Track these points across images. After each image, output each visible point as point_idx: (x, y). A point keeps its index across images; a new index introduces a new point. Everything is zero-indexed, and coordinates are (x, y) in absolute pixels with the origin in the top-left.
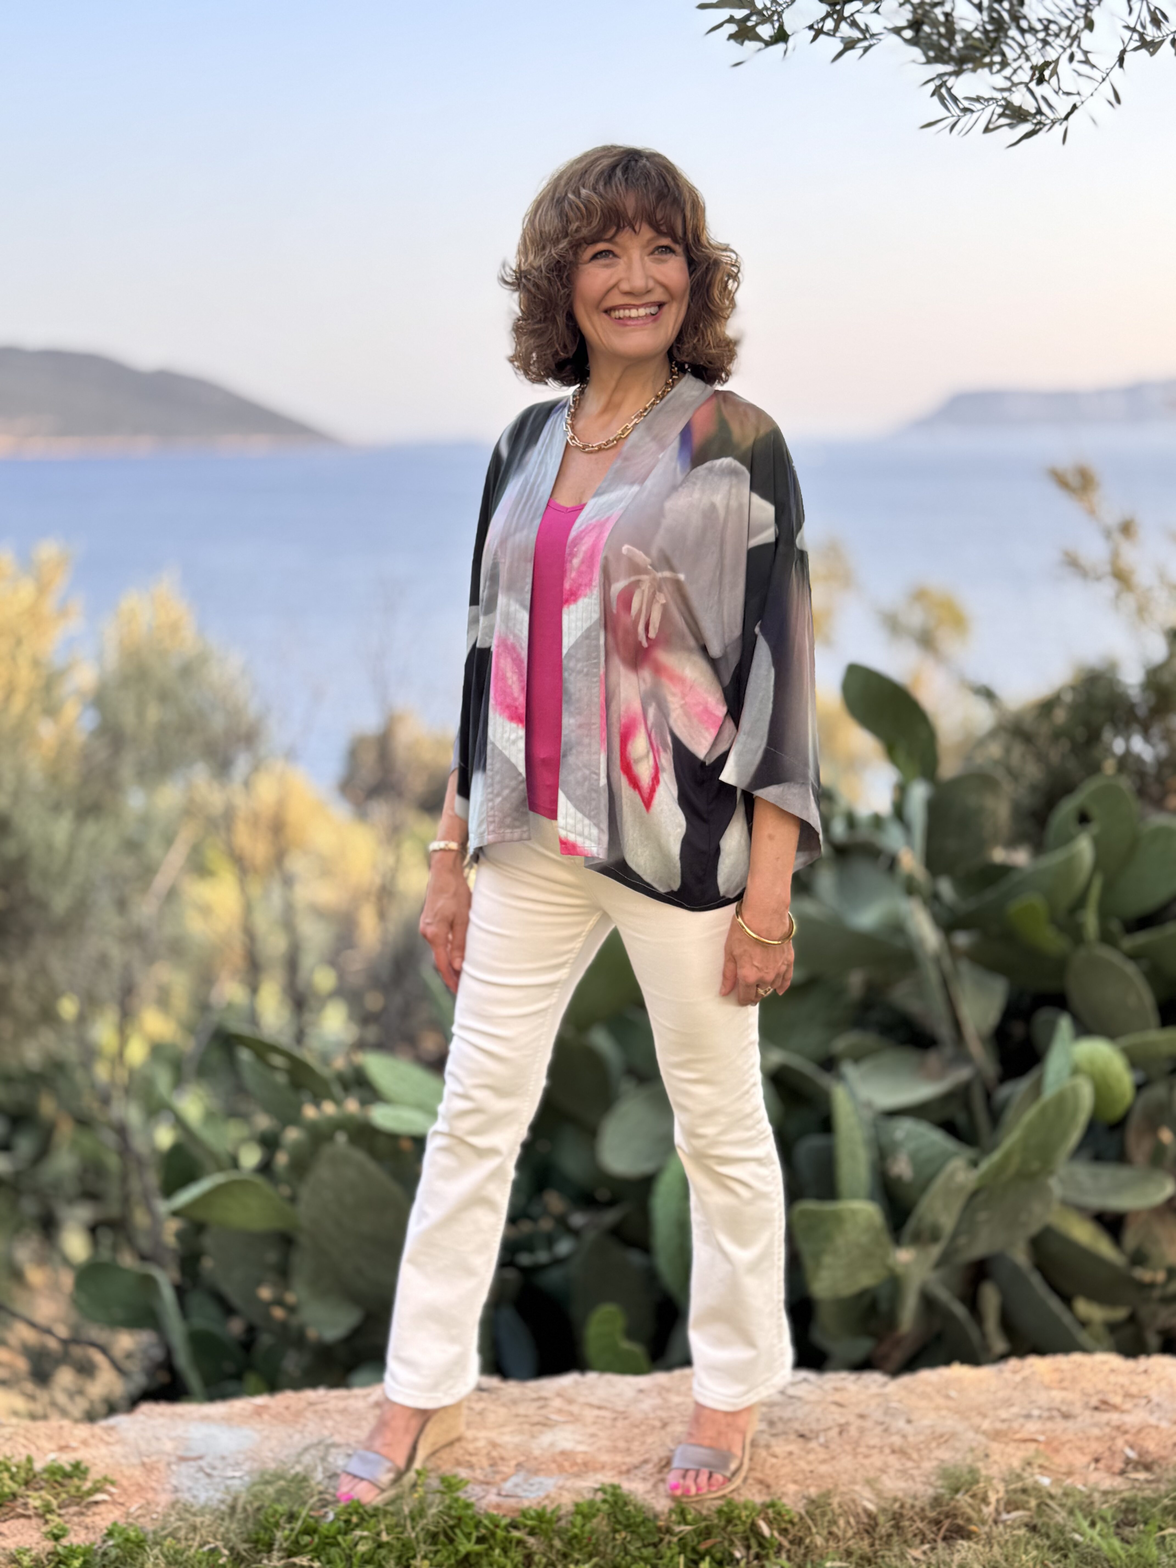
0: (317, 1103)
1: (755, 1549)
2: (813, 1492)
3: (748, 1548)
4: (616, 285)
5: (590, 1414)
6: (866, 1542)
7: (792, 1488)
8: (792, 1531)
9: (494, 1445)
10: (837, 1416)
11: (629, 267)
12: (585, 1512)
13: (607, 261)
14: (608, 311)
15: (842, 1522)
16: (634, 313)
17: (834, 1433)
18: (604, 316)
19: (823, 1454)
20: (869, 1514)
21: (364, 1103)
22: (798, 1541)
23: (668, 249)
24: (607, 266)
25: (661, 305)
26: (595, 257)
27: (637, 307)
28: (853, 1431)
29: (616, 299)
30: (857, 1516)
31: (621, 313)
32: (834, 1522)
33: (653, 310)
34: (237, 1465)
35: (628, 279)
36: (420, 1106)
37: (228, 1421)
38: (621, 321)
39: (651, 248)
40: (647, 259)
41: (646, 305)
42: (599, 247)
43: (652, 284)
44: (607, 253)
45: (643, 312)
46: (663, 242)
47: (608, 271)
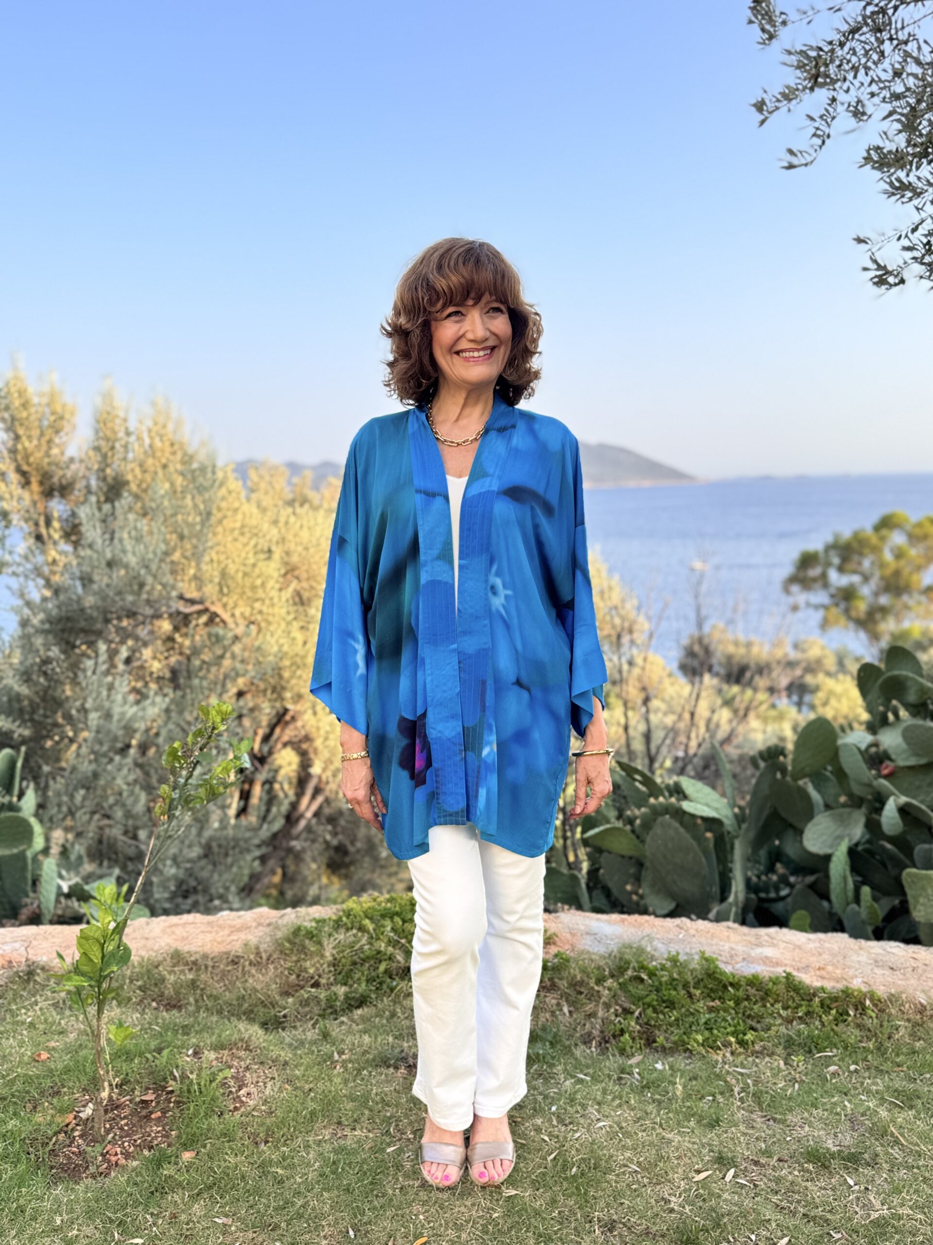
0: (656, 798)
1: (860, 1011)
2: (893, 991)
3: (856, 1009)
4: (463, 336)
5: (782, 945)
6: (918, 1017)
7: (882, 988)
8: (880, 1005)
9: (732, 949)
10: (913, 963)
11: (473, 323)
12: (775, 981)
13: (457, 318)
14: (458, 353)
15: (907, 1006)
16: (476, 354)
17: (910, 969)
18: (455, 356)
19: (901, 977)
20: (922, 1005)
21: (678, 800)
22: (882, 1011)
23: (497, 310)
24: (457, 322)
25: (493, 348)
26: (449, 315)
27: (478, 350)
28: (920, 970)
29: (463, 345)
30: (915, 1005)
31: (467, 354)
32: (902, 1005)
33: (488, 352)
34: (612, 940)
35: (473, 331)
36: (707, 805)
37: (609, 922)
38: (466, 359)
39: (486, 310)
40: (484, 317)
41: (484, 349)
42: (451, 309)
43: (488, 334)
44: (457, 313)
45: (482, 353)
46: (495, 305)
47: (458, 325)
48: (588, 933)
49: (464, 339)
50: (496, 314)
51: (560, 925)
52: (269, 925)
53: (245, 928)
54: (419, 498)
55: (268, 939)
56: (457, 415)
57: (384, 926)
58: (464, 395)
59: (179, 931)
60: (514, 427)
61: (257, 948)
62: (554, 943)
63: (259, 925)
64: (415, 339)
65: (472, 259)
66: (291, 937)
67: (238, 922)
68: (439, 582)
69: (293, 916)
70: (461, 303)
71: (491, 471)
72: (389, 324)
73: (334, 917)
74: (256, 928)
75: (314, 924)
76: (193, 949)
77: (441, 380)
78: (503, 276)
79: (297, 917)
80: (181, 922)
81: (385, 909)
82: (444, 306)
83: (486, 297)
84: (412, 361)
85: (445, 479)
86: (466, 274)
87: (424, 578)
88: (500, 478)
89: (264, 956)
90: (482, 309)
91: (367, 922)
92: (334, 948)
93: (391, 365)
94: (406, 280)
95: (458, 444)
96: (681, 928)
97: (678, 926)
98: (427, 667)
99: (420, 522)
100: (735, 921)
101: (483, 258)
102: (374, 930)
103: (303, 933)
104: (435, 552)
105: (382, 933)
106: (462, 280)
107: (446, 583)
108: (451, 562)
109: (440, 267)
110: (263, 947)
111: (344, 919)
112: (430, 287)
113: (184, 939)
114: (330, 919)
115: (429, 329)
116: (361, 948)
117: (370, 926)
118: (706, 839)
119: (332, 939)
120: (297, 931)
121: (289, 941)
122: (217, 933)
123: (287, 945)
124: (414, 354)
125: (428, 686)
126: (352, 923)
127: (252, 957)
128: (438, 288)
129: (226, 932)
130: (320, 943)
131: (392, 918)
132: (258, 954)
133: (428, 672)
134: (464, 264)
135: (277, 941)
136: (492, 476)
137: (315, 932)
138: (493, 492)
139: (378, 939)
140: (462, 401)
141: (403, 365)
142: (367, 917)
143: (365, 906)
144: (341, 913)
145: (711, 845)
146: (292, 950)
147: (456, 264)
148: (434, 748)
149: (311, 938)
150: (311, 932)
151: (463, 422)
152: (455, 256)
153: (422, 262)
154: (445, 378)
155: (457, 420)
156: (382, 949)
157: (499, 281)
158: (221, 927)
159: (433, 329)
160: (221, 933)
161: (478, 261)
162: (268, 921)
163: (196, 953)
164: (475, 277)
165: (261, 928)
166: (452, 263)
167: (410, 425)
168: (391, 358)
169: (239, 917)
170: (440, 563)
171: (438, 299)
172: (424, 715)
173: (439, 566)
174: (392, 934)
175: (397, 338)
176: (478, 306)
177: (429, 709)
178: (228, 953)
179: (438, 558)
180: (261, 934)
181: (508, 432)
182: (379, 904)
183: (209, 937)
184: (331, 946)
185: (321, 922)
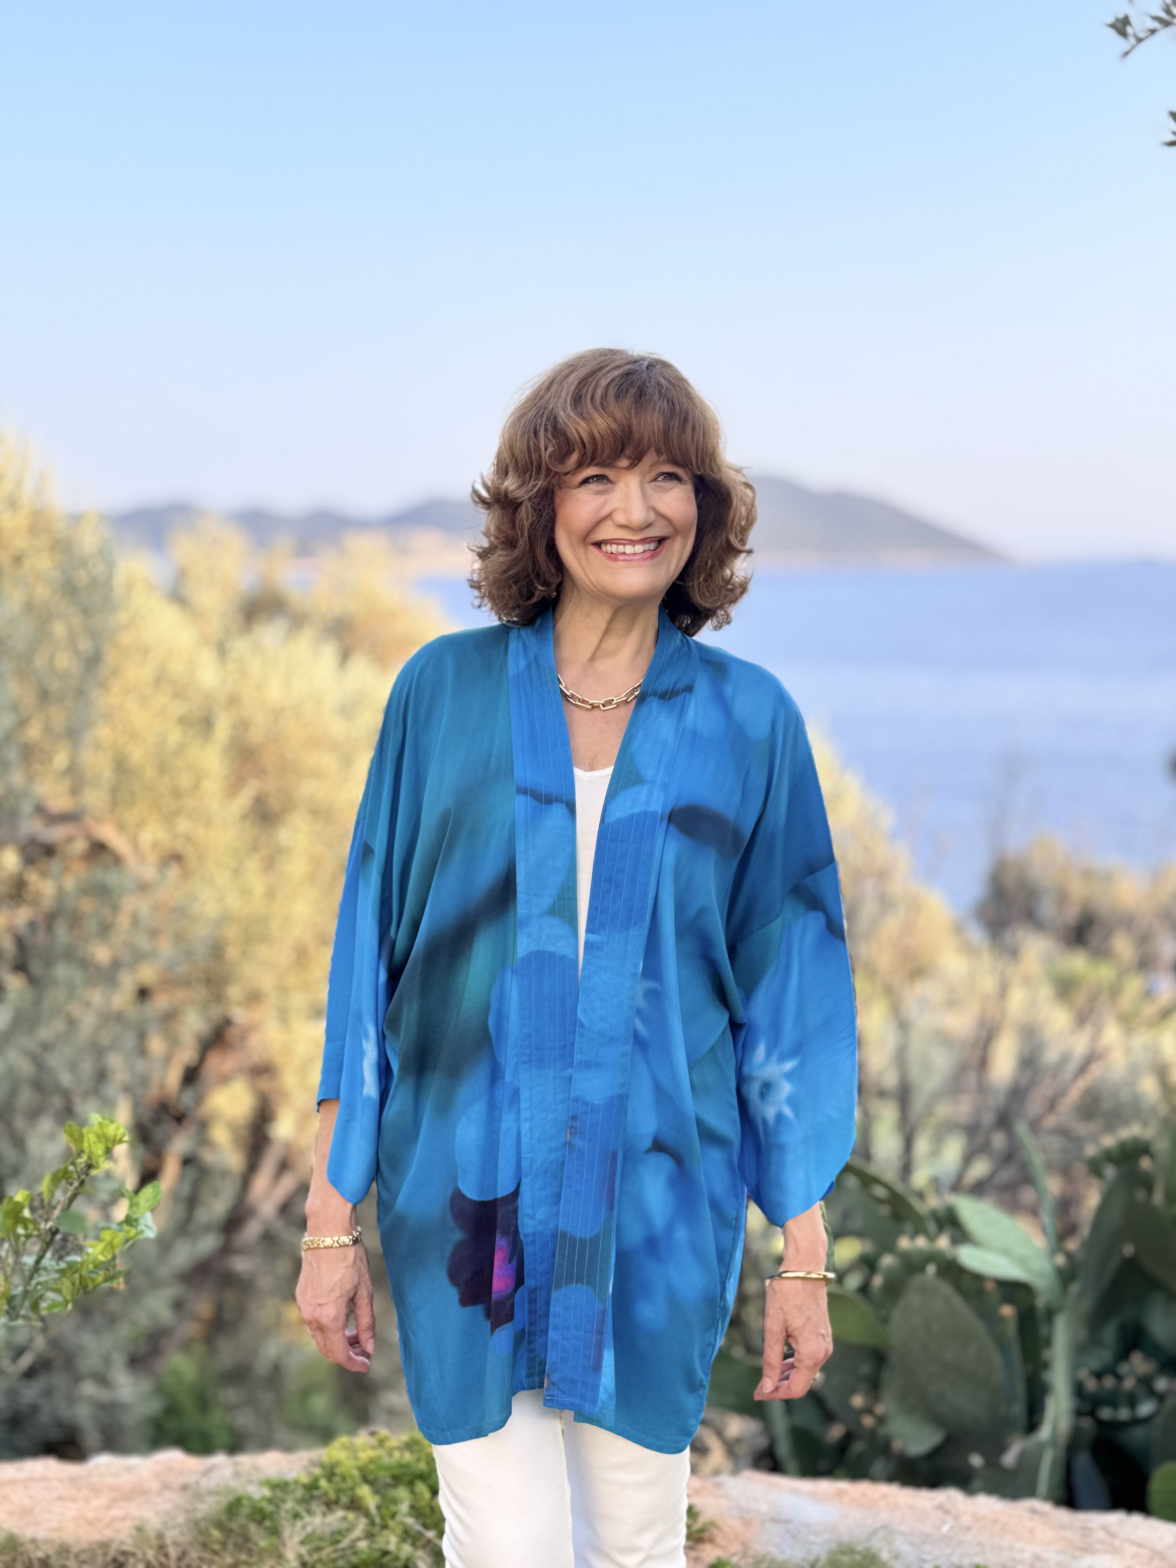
0: (912, 1236)
4: (608, 516)
11: (627, 497)
13: (601, 487)
14: (598, 544)
16: (629, 549)
18: (593, 550)
21: (953, 1243)
23: (672, 477)
24: (599, 493)
25: (661, 541)
26: (586, 481)
27: (633, 543)
29: (607, 532)
31: (614, 548)
33: (652, 546)
34: (818, 1534)
35: (625, 510)
36: (1005, 1252)
37: (814, 1496)
38: (613, 557)
39: (652, 475)
40: (649, 487)
41: (643, 541)
42: (592, 471)
43: (652, 516)
44: (600, 478)
45: (639, 548)
46: (668, 468)
47: (601, 499)
48: (775, 1520)
49: (609, 523)
50: (668, 484)
51: (724, 1503)
52: (185, 1488)
53: (137, 1493)
54: (521, 803)
55: (181, 1519)
56: (592, 648)
57: (395, 1501)
58: (607, 614)
59: (18, 1496)
60: (689, 689)
61: (160, 1536)
62: (711, 1540)
63: (166, 1486)
64: (525, 515)
65: (632, 391)
66: (224, 1518)
67: (126, 1480)
68: (552, 955)
69: (228, 1471)
70: (609, 463)
71: (649, 773)
72: (487, 488)
73: (305, 1479)
74: (160, 1494)
75: (267, 1492)
76: (41, 1533)
77: (567, 585)
78: (685, 421)
79: (237, 1475)
80: (21, 1475)
81: (402, 1466)
82: (580, 465)
83: (650, 458)
84: (517, 552)
85: (572, 774)
86: (619, 414)
87: (524, 946)
88: (665, 787)
89: (173, 1552)
90: (644, 475)
91: (365, 1492)
92: (302, 1543)
93: (483, 555)
94: (520, 417)
95: (594, 707)
96: (947, 1512)
97: (940, 1507)
98: (524, 1105)
99: (520, 847)
100: (1047, 1498)
101: (651, 390)
102: (379, 1508)
103: (245, 1510)
104: (546, 901)
105: (393, 1516)
106: (614, 426)
107: (563, 958)
108: (573, 921)
109: (577, 399)
110: (171, 1535)
111: (323, 1483)
112: (557, 431)
113: (26, 1512)
114: (296, 1482)
115: (552, 500)
116: (352, 1546)
117: (371, 1501)
118: (1002, 1320)
119: (299, 1524)
120: (234, 1507)
121: (220, 1526)
122: (87, 1500)
123: (216, 1534)
124: (522, 542)
125: (524, 1140)
126: (339, 1491)
127: (151, 1555)
128: (572, 433)
129: (104, 1500)
130: (275, 1532)
131: (411, 1484)
132: (162, 1548)
133: (525, 1114)
134: (617, 397)
135: (196, 1523)
136: (653, 783)
137: (269, 1508)
138: (654, 814)
139: (384, 1527)
140: (603, 625)
141: (500, 557)
142: (366, 1480)
143: (365, 1456)
144: (318, 1471)
145: (1011, 1330)
146: (224, 1544)
147: (605, 396)
148: (528, 1250)
149: (260, 1523)
150: (261, 1511)
151: (603, 665)
152: (604, 383)
153: (548, 389)
154: (574, 584)
155: (592, 659)
156: (392, 1547)
157: (675, 432)
158: (95, 1490)
159: (557, 501)
160: (95, 1503)
161: (641, 393)
162: (182, 1480)
163: (47, 1541)
164: (634, 422)
165: (169, 1495)
166: (599, 392)
167: (511, 659)
168: (485, 544)
169: (129, 1469)
170: (555, 921)
171: (570, 452)
172: (516, 1194)
173: (554, 926)
174: (410, 1521)
175: (497, 511)
176: (637, 469)
177: (525, 1182)
178: (104, 1545)
179: (552, 912)
180: (167, 1507)
181: (680, 698)
182: (390, 1455)
183: (72, 1510)
184: (297, 1539)
185: (280, 1487)
